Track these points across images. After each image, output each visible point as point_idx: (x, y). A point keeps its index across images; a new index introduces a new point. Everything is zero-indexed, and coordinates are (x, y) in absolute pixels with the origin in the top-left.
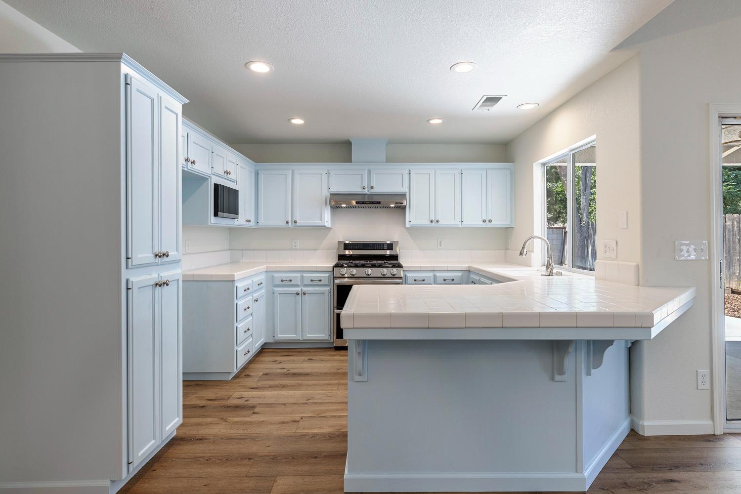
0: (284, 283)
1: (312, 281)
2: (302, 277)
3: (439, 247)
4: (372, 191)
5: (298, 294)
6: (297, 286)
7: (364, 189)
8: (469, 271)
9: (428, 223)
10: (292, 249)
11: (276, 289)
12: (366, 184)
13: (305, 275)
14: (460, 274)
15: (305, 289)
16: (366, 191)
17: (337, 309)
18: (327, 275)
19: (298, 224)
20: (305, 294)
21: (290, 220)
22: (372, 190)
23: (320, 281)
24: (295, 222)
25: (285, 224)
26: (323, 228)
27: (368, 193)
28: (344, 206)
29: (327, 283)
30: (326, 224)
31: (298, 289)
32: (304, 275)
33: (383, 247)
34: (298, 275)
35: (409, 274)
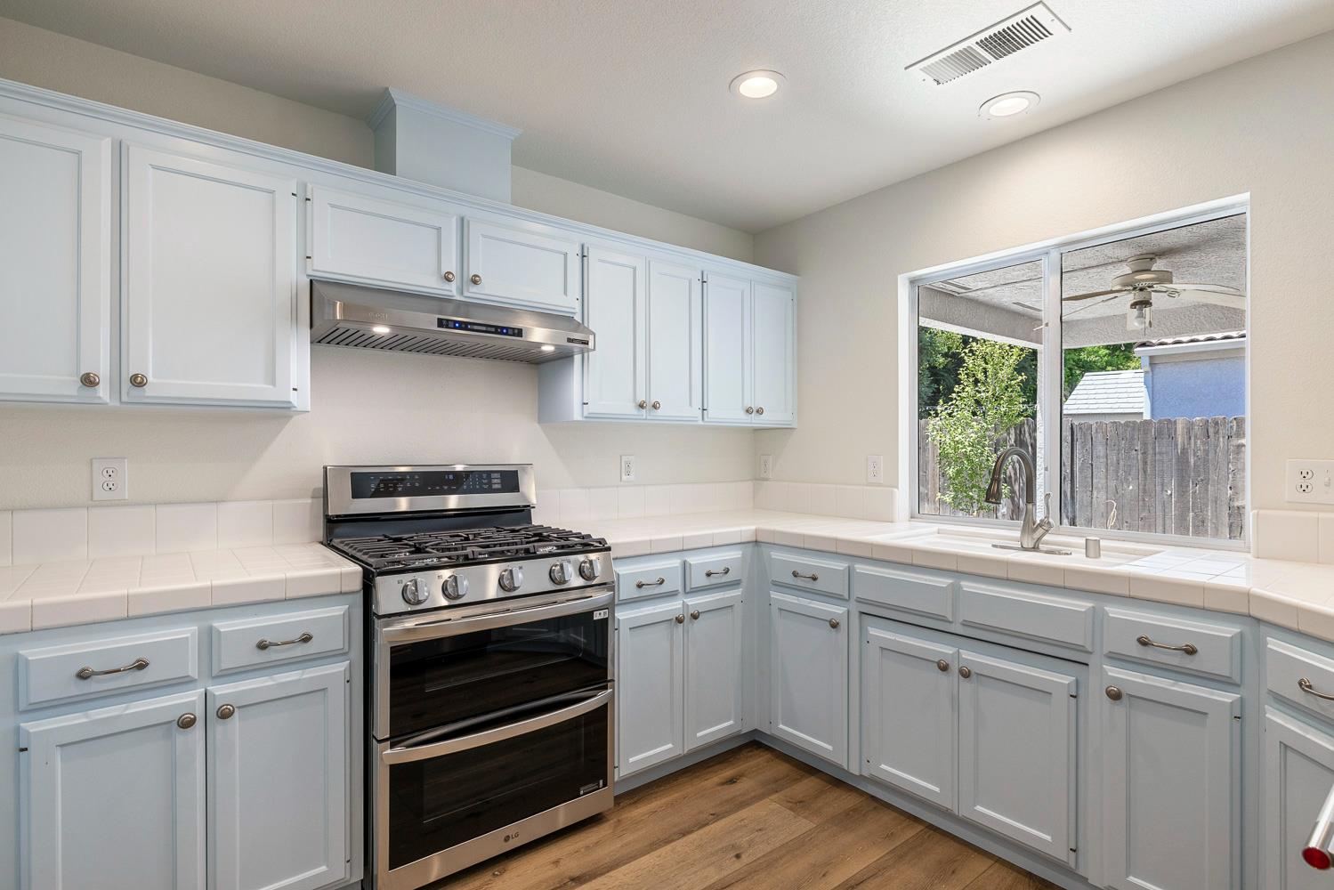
0: (93, 686)
1: (262, 646)
2: (210, 639)
3: (624, 477)
4: (473, 294)
5: (186, 724)
6: (184, 682)
7: (449, 280)
8: (756, 541)
9: (631, 410)
10: (92, 504)
11: (33, 727)
12: (451, 265)
13: (224, 625)
14: (735, 554)
15: (223, 691)
16: (452, 290)
17: (392, 746)
18: (337, 610)
19: (148, 391)
20: (225, 715)
21: (103, 370)
22: (474, 289)
23: (306, 639)
24: (138, 382)
25: (73, 389)
26: (280, 413)
27: (459, 298)
28: (381, 330)
29: (337, 643)
30: (293, 398)
31: (188, 699)
32: (216, 624)
33: (490, 484)
34: (187, 631)
35: (622, 569)
